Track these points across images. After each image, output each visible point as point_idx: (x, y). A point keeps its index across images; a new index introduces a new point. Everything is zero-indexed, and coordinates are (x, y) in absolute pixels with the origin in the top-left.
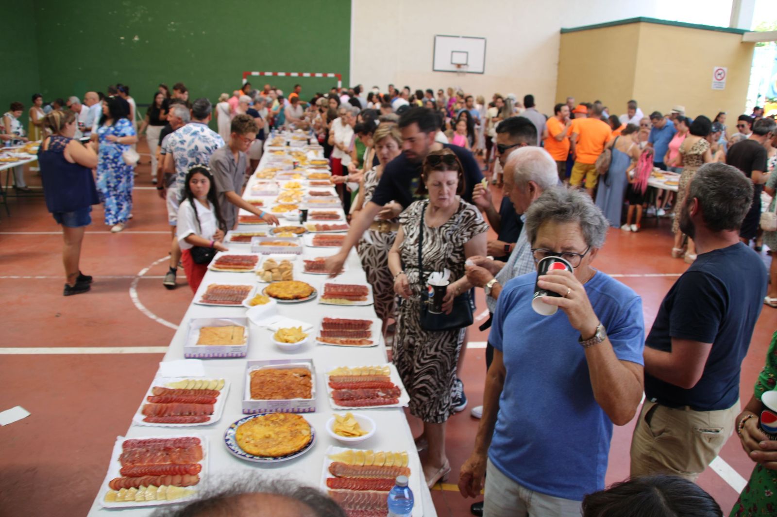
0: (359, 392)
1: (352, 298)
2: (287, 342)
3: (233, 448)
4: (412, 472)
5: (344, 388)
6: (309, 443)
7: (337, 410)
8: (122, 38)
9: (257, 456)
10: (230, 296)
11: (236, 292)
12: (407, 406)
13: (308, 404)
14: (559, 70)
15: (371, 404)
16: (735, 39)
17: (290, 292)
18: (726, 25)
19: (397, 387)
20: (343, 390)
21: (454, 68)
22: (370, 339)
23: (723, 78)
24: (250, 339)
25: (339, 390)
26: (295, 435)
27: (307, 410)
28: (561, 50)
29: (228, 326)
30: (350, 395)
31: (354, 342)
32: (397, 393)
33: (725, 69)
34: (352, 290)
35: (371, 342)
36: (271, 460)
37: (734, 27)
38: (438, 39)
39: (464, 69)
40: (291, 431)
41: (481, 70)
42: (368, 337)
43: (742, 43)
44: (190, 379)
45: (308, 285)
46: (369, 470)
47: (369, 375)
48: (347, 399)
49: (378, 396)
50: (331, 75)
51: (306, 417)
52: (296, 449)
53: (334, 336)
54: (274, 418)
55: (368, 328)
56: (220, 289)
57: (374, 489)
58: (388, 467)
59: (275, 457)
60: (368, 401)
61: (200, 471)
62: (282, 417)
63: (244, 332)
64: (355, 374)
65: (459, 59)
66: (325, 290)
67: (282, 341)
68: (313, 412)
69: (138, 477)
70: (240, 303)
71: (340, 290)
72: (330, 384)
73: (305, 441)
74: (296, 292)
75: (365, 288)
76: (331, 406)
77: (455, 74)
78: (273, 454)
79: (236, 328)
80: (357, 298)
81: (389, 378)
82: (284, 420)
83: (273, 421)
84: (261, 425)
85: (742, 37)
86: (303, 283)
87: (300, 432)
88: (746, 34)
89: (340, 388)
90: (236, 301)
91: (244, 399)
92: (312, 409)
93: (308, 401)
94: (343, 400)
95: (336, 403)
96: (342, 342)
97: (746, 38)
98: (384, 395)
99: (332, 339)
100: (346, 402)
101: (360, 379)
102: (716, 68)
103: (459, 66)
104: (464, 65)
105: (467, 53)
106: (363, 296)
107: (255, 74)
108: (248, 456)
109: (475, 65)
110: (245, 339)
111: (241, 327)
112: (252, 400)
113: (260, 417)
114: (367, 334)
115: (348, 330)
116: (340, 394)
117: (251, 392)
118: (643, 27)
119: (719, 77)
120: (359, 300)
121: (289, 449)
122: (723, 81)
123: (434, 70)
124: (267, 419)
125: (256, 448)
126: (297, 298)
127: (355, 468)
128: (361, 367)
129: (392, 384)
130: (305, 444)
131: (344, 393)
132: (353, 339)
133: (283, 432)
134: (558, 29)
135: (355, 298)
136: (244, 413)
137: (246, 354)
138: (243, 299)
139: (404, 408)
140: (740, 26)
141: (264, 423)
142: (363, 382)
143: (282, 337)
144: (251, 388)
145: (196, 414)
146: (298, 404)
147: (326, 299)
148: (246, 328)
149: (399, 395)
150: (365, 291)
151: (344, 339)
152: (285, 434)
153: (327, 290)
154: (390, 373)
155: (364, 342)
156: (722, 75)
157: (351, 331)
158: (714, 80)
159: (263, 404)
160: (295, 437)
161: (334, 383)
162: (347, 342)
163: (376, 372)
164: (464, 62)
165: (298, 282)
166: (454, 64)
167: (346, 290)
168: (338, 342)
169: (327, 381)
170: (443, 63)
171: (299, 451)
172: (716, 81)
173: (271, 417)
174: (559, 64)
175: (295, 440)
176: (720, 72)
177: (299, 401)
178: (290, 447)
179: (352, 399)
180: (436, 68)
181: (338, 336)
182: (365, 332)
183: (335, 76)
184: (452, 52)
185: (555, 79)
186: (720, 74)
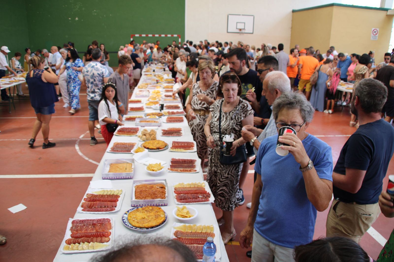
0: (189, 195)
1: (186, 148)
2: (153, 171)
3: (126, 224)
4: (215, 235)
5: (182, 194)
6: (164, 221)
7: (178, 204)
8: (70, 19)
9: (138, 228)
10: (125, 148)
11: (128, 146)
12: (213, 202)
13: (164, 201)
14: (291, 31)
15: (195, 202)
16: (383, 14)
17: (155, 146)
18: (378, 6)
19: (208, 193)
20: (182, 195)
21: (238, 31)
22: (195, 169)
23: (376, 34)
24: (135, 169)
25: (179, 195)
26: (157, 217)
27: (163, 205)
28: (292, 21)
29: (124, 163)
30: (185, 197)
31: (187, 171)
32: (209, 196)
33: (378, 29)
34: (186, 145)
35: (196, 171)
36: (145, 230)
37: (383, 7)
38: (229, 16)
39: (243, 31)
40: (155, 215)
41: (252, 32)
42: (194, 168)
43: (387, 15)
44: (105, 190)
45: (164, 142)
46: (194, 234)
47: (194, 187)
48: (183, 199)
49: (199, 197)
50: (175, 36)
51: (163, 208)
52: (158, 224)
53: (177, 168)
54: (147, 209)
55: (194, 163)
56: (120, 144)
57: (197, 244)
58: (204, 233)
59: (147, 228)
60: (194, 200)
61: (110, 235)
62: (151, 208)
63: (132, 166)
64: (188, 186)
65: (241, 26)
66: (172, 145)
67: (151, 171)
68: (166, 205)
69: (80, 238)
70: (130, 151)
71: (180, 145)
72: (174, 191)
73: (162, 220)
74: (158, 146)
75: (193, 143)
76: (175, 202)
77: (238, 34)
78: (146, 226)
79: (128, 164)
80: (189, 148)
81: (204, 188)
82: (152, 210)
83: (146, 210)
84: (140, 212)
85: (387, 13)
86: (161, 141)
87: (160, 216)
88: (389, 11)
89: (180, 194)
90: (128, 150)
91: (132, 199)
92: (166, 204)
93: (164, 200)
94: (181, 199)
95: (178, 201)
96: (181, 171)
97: (389, 13)
98: (202, 197)
99: (176, 169)
100: (183, 200)
101: (190, 189)
102: (373, 29)
103: (240, 30)
104: (243, 29)
105: (244, 23)
106: (192, 147)
107: (137, 35)
108: (134, 227)
109: (249, 29)
110: (133, 170)
111: (131, 163)
112: (136, 200)
113: (140, 208)
114: (194, 167)
115: (184, 165)
116: (179, 196)
117: (135, 196)
118: (335, 8)
119: (375, 34)
120: (190, 149)
121: (154, 224)
122: (377, 35)
124: (143, 209)
125: (138, 224)
126: (158, 149)
127: (187, 234)
128: (190, 183)
129: (206, 192)
130: (162, 222)
131: (182, 196)
132: (186, 169)
133: (152, 216)
134: (291, 10)
135: (187, 148)
136: (132, 206)
137: (133, 177)
138: (132, 149)
139: (212, 203)
140: (386, 7)
141: (142, 212)
142: (192, 190)
143: (151, 168)
144: (135, 194)
145: (108, 207)
146: (159, 202)
147: (173, 149)
148: (133, 164)
149: (209, 197)
150: (193, 145)
151: (182, 169)
152: (152, 217)
153: (174, 145)
154: (205, 186)
155: (192, 170)
156: (376, 32)
157: (185, 165)
158: (372, 35)
159: (141, 202)
160: (157, 218)
161: (177, 191)
162: (183, 171)
163: (198, 185)
164: (243, 28)
165: (159, 141)
166: (238, 29)
167: (183, 145)
168: (179, 170)
169: (174, 190)
170: (232, 28)
171: (159, 225)
173: (146, 208)
174: (292, 28)
175: (157, 219)
176: (375, 31)
177: (159, 200)
178: (155, 223)
179: (186, 199)
180: (229, 31)
181: (179, 168)
182: (193, 166)
183: (178, 36)
184: (237, 23)
185: (290, 36)
186: (375, 32)
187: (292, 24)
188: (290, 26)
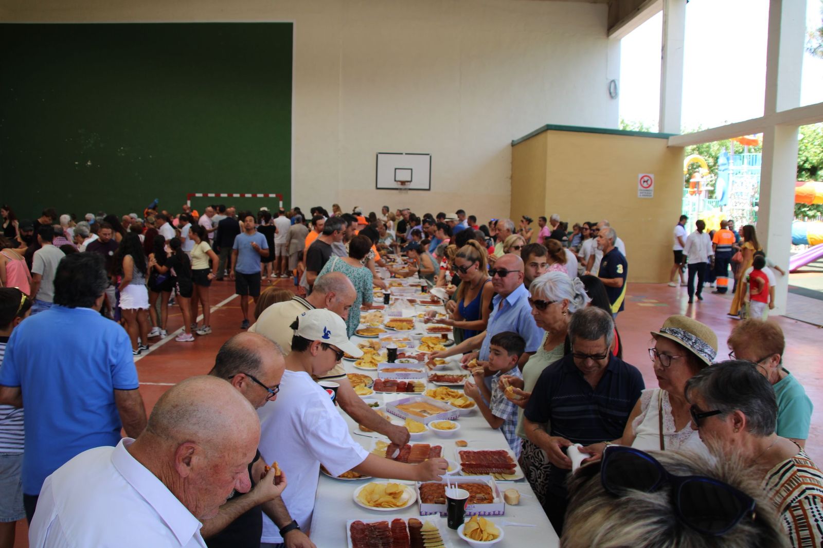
8: (77, 163)
14: (512, 183)
16: (660, 145)
21: (398, 186)
23: (650, 186)
28: (512, 163)
33: (652, 176)
37: (662, 132)
38: (380, 157)
39: (408, 186)
41: (427, 187)
43: (668, 147)
50: (272, 196)
65: (403, 176)
77: (398, 192)
85: (668, 142)
88: (671, 138)
97: (671, 142)
102: (640, 176)
103: (403, 183)
104: (408, 182)
105: (411, 169)
107: (199, 195)
109: (420, 181)
119: (645, 185)
122: (651, 188)
123: (377, 188)
134: (510, 141)
140: (667, 131)
156: (649, 182)
158: (640, 187)
164: (409, 179)
166: (398, 181)
170: (386, 180)
172: (642, 188)
174: (512, 178)
176: (646, 179)
180: (379, 186)
183: (277, 196)
184: (396, 169)
185: (510, 193)
186: (647, 181)
187: (513, 169)
188: (509, 173)
